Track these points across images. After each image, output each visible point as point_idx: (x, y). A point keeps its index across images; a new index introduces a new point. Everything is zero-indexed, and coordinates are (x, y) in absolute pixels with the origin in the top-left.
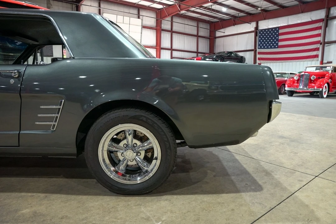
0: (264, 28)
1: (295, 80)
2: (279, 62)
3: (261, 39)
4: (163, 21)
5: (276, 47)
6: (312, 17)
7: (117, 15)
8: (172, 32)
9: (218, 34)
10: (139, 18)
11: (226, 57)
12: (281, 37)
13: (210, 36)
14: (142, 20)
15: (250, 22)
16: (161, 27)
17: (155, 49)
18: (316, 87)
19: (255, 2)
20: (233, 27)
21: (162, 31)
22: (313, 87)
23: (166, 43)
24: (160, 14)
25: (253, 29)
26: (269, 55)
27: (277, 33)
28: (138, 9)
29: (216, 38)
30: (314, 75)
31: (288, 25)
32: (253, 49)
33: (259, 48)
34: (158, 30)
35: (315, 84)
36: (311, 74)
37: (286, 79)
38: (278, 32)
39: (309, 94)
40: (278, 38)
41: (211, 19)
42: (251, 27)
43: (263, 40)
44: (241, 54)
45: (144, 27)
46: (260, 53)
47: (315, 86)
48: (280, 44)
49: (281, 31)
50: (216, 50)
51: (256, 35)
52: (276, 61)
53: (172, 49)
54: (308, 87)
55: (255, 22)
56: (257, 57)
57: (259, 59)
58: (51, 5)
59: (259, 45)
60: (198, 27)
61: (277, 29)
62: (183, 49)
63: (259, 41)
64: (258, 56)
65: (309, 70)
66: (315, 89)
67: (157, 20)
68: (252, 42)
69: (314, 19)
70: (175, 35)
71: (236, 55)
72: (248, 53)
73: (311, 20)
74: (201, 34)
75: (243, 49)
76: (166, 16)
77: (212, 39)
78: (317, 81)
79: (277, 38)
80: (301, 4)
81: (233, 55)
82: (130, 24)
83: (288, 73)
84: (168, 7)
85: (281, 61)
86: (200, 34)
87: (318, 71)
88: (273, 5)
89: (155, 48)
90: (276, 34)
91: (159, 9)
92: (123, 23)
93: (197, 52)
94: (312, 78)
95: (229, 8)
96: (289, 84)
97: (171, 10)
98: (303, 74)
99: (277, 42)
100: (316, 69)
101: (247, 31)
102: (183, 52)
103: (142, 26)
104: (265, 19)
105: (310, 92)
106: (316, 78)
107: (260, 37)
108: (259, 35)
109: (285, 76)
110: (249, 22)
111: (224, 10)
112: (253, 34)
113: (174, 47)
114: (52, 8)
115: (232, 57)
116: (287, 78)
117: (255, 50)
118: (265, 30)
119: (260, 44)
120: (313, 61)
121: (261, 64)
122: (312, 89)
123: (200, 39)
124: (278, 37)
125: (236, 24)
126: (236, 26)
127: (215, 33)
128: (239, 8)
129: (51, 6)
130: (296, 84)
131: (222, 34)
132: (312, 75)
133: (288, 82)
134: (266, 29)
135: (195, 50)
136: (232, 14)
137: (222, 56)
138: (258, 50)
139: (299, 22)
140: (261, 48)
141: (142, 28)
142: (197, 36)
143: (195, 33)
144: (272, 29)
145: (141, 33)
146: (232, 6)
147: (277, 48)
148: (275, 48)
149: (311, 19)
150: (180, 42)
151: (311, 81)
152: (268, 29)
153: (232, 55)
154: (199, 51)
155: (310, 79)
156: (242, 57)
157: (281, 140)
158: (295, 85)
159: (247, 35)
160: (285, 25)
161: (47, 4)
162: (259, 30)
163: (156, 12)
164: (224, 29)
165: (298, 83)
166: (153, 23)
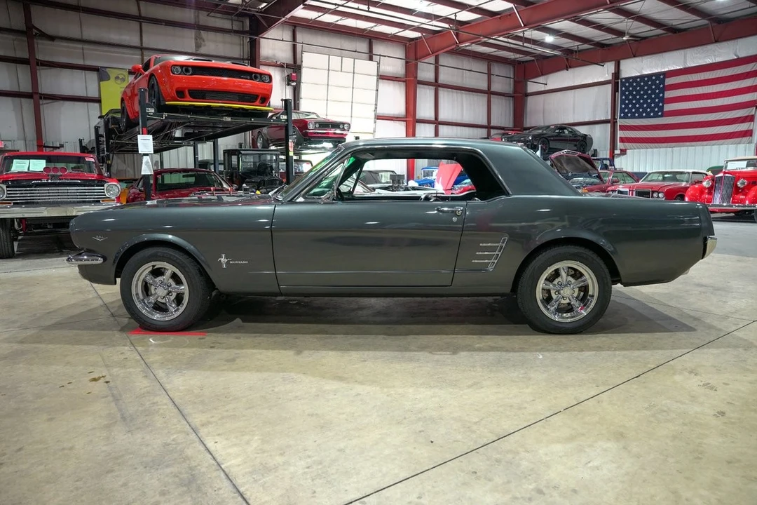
0: (633, 75)
1: (705, 188)
2: (667, 147)
3: (627, 98)
4: (420, 65)
5: (660, 114)
6: (738, 51)
7: (329, 55)
8: (437, 85)
9: (532, 87)
10: (371, 59)
11: (553, 136)
12: (668, 94)
13: (515, 91)
14: (378, 64)
15: (602, 62)
16: (416, 77)
17: (402, 122)
18: (747, 202)
19: (615, 23)
20: (565, 71)
21: (418, 85)
22: (742, 201)
23: (425, 109)
24: (414, 51)
25: (609, 77)
26: (643, 132)
27: (661, 86)
28: (368, 40)
29: (527, 95)
30: (744, 178)
31: (685, 69)
32: (610, 118)
33: (621, 118)
34: (410, 82)
35: (746, 195)
36: (737, 175)
37: (684, 184)
38: (664, 84)
39: (733, 215)
40: (663, 96)
41: (518, 56)
42: (603, 72)
43: (631, 100)
44: (582, 130)
45: (382, 77)
46: (623, 128)
47: (745, 199)
48: (668, 107)
49: (669, 81)
50: (528, 120)
51: (615, 90)
52: (660, 144)
53: (437, 122)
54: (733, 203)
55: (613, 62)
56: (619, 136)
57: (622, 140)
58: (204, 41)
59: (622, 111)
60: (489, 74)
61: (662, 77)
62: (459, 121)
63: (623, 102)
64: (620, 134)
65: (732, 167)
66: (745, 206)
67: (407, 63)
68: (607, 103)
69: (743, 54)
70: (443, 94)
71: (574, 133)
72: (597, 127)
73: (736, 58)
74: (496, 87)
75: (587, 120)
76: (428, 55)
77: (519, 98)
78: (749, 189)
79: (661, 95)
80: (714, 24)
81: (566, 132)
82: (354, 73)
83: (689, 173)
84: (431, 35)
85: (669, 144)
86: (493, 89)
87: (750, 169)
88: (653, 28)
89: (404, 121)
90: (659, 88)
91: (412, 39)
92: (341, 71)
93: (489, 127)
94: (739, 184)
95: (560, 35)
96: (692, 195)
97: (438, 42)
98: (722, 177)
99: (661, 104)
100: (748, 166)
101: (596, 81)
102: (459, 128)
103: (378, 75)
104: (634, 56)
105: (736, 212)
106: (748, 184)
107: (623, 93)
108: (621, 89)
109: (682, 179)
110: (600, 62)
111: (549, 39)
112: (609, 88)
113: (442, 117)
114: (205, 45)
115: (566, 137)
116: (687, 182)
117: (613, 122)
118: (635, 78)
119: (625, 108)
120: (739, 143)
121: (626, 150)
122: (739, 206)
123: (494, 99)
124: (664, 94)
125: (570, 67)
126: (570, 70)
127: (526, 85)
128: (580, 35)
129: (203, 43)
130: (707, 196)
131: (542, 88)
132: (739, 178)
133: (690, 192)
134: (637, 77)
135: (485, 122)
136: (566, 46)
137: (544, 136)
138: (620, 122)
139: (709, 61)
140: (626, 117)
141: (377, 81)
142: (489, 93)
143: (484, 86)
144: (650, 76)
145: (377, 90)
146: (566, 31)
147: (662, 116)
148: (656, 116)
149: (736, 55)
150: (452, 107)
151: (737, 190)
152: (642, 77)
153: (564, 133)
154: (493, 124)
155: (736, 185)
156: (585, 136)
157: (700, 289)
158: (705, 198)
159: (596, 88)
160: (678, 68)
161: (196, 39)
162: (621, 79)
163: (406, 46)
164: (545, 76)
165: (710, 193)
166: (400, 68)
